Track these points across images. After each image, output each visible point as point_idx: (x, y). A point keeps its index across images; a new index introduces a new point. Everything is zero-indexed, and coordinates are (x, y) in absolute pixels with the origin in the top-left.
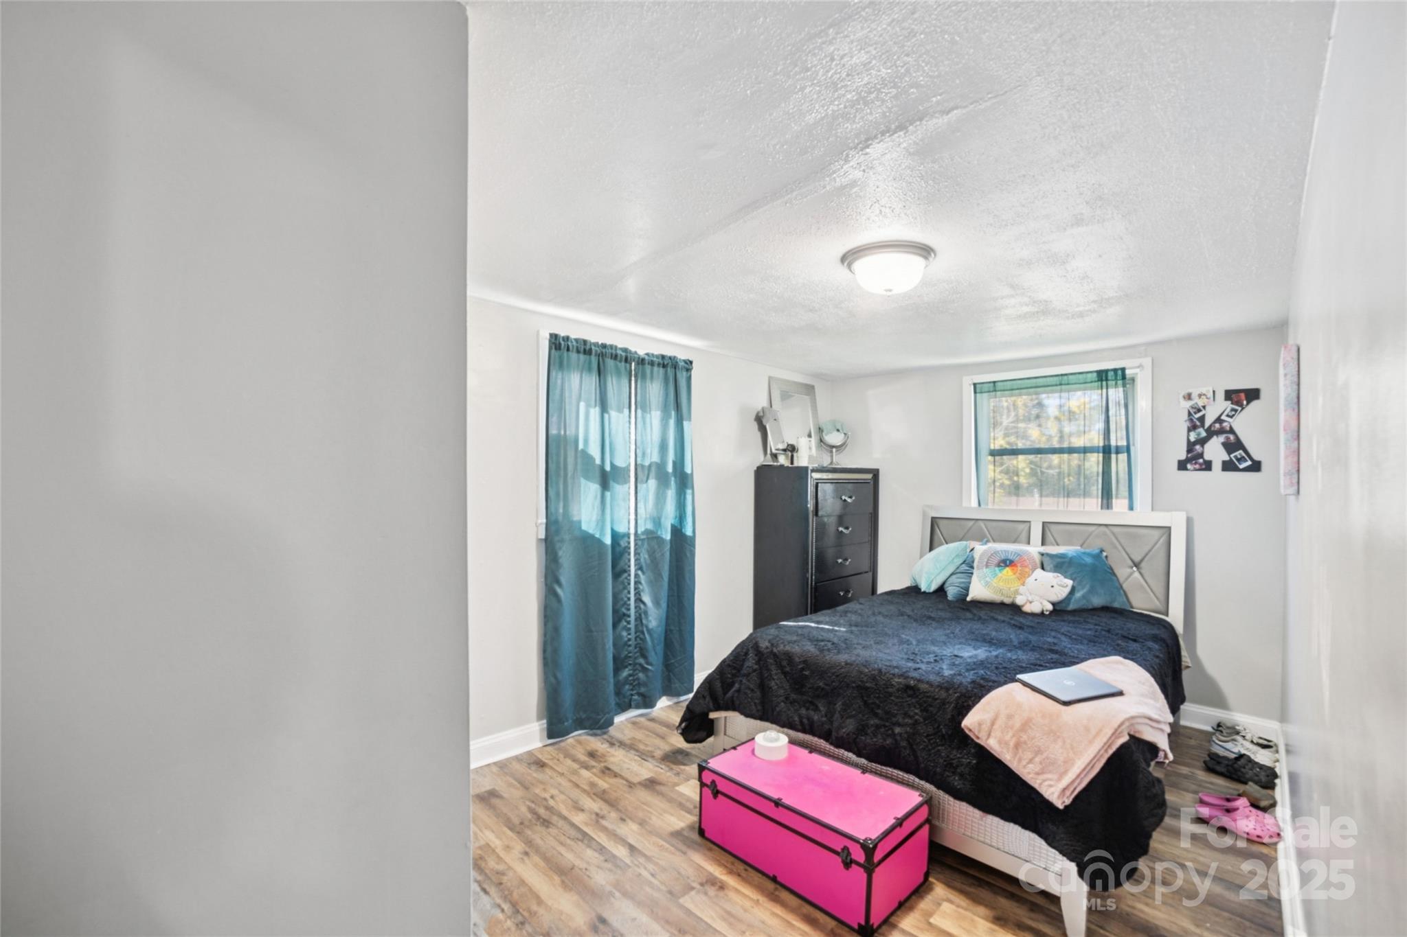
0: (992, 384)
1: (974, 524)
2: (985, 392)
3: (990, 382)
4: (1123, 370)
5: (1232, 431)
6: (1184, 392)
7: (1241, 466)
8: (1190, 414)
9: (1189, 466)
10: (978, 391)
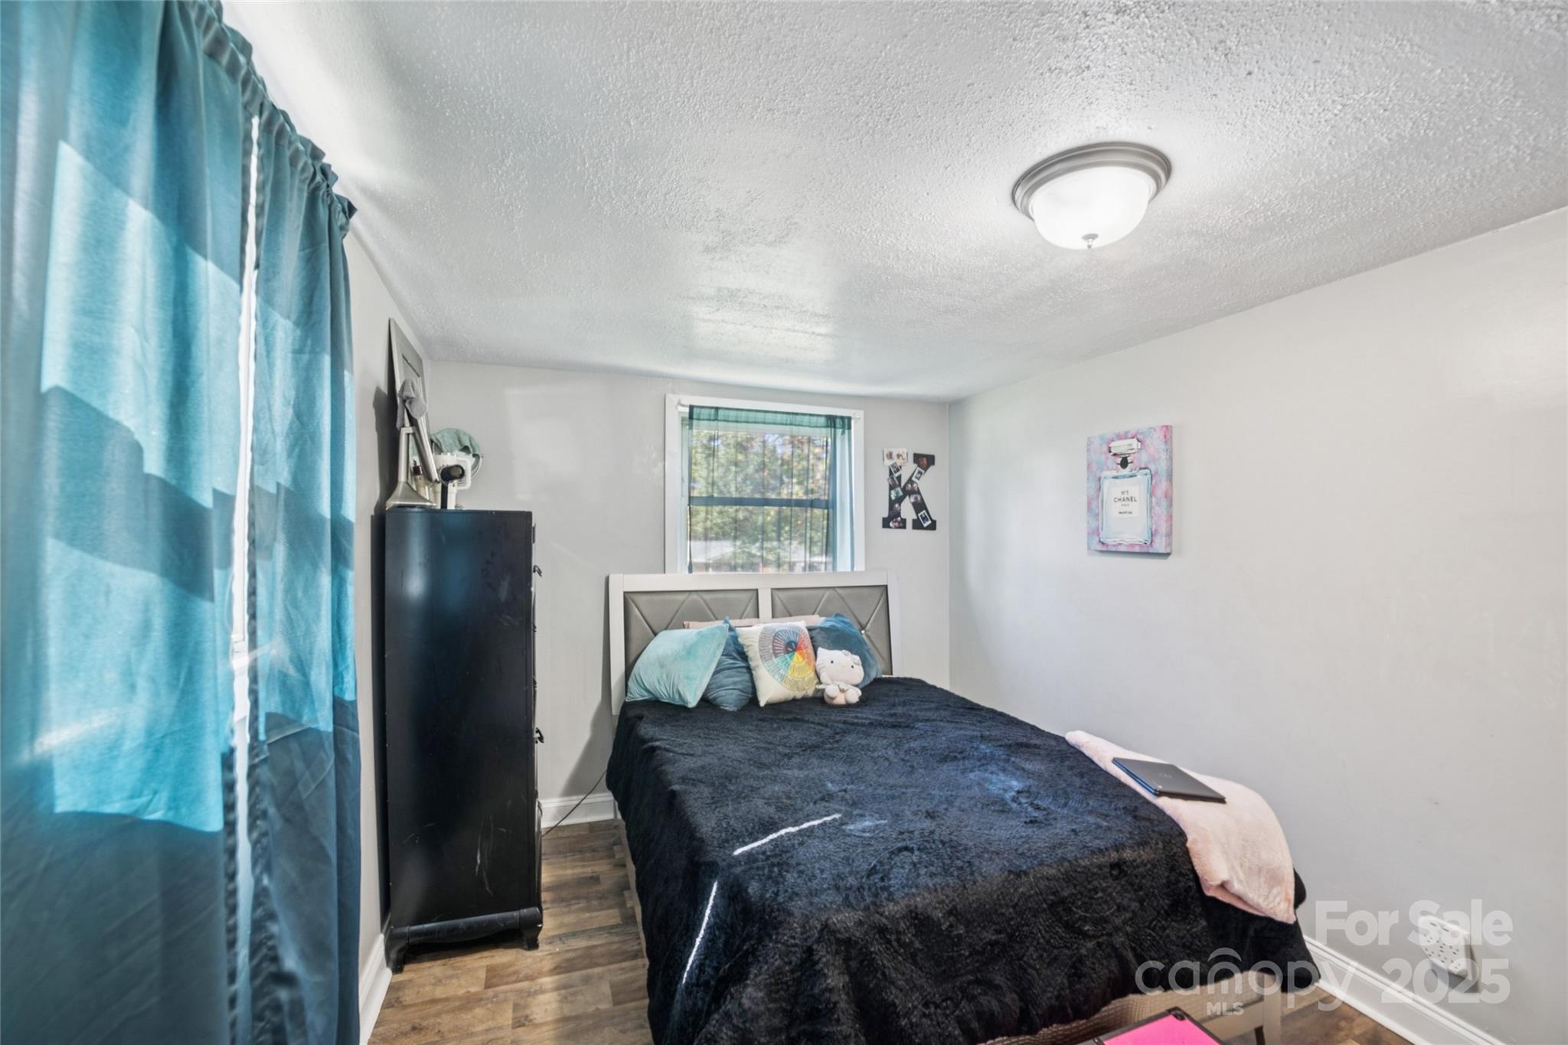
0: (713, 411)
1: (688, 597)
2: (703, 420)
3: (711, 408)
4: (849, 419)
5: (918, 492)
6: (886, 452)
7: (925, 525)
8: (891, 473)
9: (891, 524)
10: (695, 417)
